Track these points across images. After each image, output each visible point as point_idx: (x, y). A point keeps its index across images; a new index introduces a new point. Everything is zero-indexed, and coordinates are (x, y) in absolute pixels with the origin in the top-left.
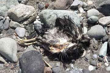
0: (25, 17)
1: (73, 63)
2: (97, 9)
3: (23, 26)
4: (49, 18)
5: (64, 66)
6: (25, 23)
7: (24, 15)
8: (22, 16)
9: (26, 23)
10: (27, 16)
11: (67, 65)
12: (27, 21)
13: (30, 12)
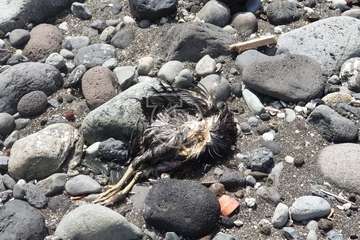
0: (66, 149)
1: (237, 151)
2: (174, 59)
3: (76, 172)
4: (122, 113)
5: (230, 167)
6: (74, 162)
7: (63, 145)
8: (61, 150)
9: (76, 163)
10: (67, 145)
11: (231, 162)
12: (75, 158)
13: (67, 133)
